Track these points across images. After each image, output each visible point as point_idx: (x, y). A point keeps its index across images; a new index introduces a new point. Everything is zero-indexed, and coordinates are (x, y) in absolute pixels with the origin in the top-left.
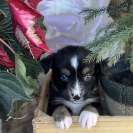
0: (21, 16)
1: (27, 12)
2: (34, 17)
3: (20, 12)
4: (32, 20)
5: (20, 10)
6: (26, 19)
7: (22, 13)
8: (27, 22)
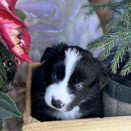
0: (5, 25)
1: (12, 21)
2: (19, 27)
3: (4, 21)
4: (16, 29)
5: (4, 19)
6: (10, 28)
7: (6, 22)
8: (11, 32)
